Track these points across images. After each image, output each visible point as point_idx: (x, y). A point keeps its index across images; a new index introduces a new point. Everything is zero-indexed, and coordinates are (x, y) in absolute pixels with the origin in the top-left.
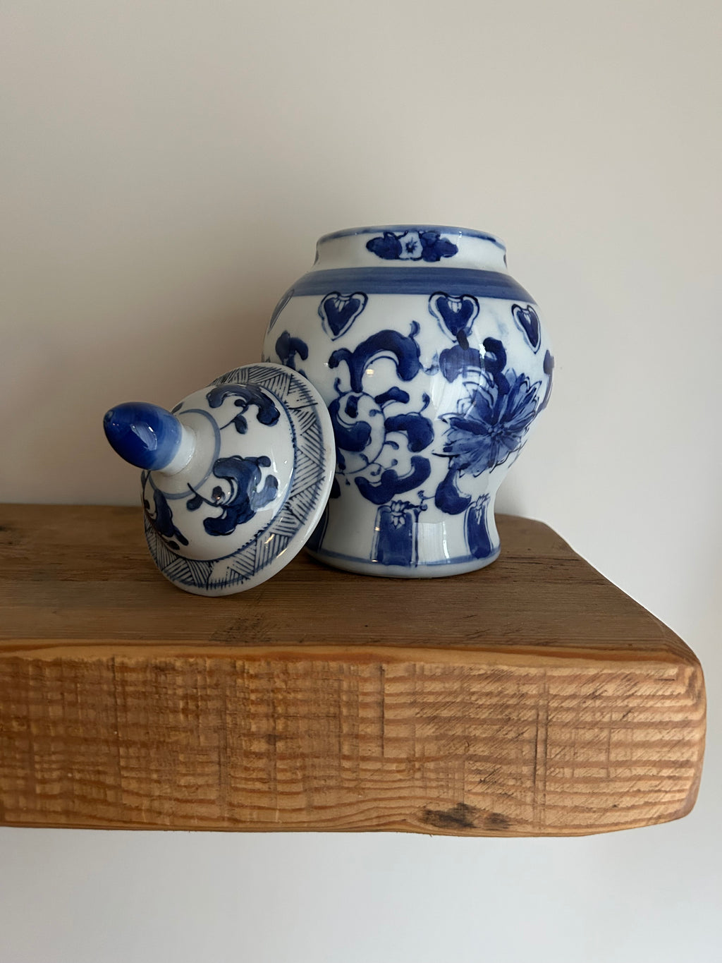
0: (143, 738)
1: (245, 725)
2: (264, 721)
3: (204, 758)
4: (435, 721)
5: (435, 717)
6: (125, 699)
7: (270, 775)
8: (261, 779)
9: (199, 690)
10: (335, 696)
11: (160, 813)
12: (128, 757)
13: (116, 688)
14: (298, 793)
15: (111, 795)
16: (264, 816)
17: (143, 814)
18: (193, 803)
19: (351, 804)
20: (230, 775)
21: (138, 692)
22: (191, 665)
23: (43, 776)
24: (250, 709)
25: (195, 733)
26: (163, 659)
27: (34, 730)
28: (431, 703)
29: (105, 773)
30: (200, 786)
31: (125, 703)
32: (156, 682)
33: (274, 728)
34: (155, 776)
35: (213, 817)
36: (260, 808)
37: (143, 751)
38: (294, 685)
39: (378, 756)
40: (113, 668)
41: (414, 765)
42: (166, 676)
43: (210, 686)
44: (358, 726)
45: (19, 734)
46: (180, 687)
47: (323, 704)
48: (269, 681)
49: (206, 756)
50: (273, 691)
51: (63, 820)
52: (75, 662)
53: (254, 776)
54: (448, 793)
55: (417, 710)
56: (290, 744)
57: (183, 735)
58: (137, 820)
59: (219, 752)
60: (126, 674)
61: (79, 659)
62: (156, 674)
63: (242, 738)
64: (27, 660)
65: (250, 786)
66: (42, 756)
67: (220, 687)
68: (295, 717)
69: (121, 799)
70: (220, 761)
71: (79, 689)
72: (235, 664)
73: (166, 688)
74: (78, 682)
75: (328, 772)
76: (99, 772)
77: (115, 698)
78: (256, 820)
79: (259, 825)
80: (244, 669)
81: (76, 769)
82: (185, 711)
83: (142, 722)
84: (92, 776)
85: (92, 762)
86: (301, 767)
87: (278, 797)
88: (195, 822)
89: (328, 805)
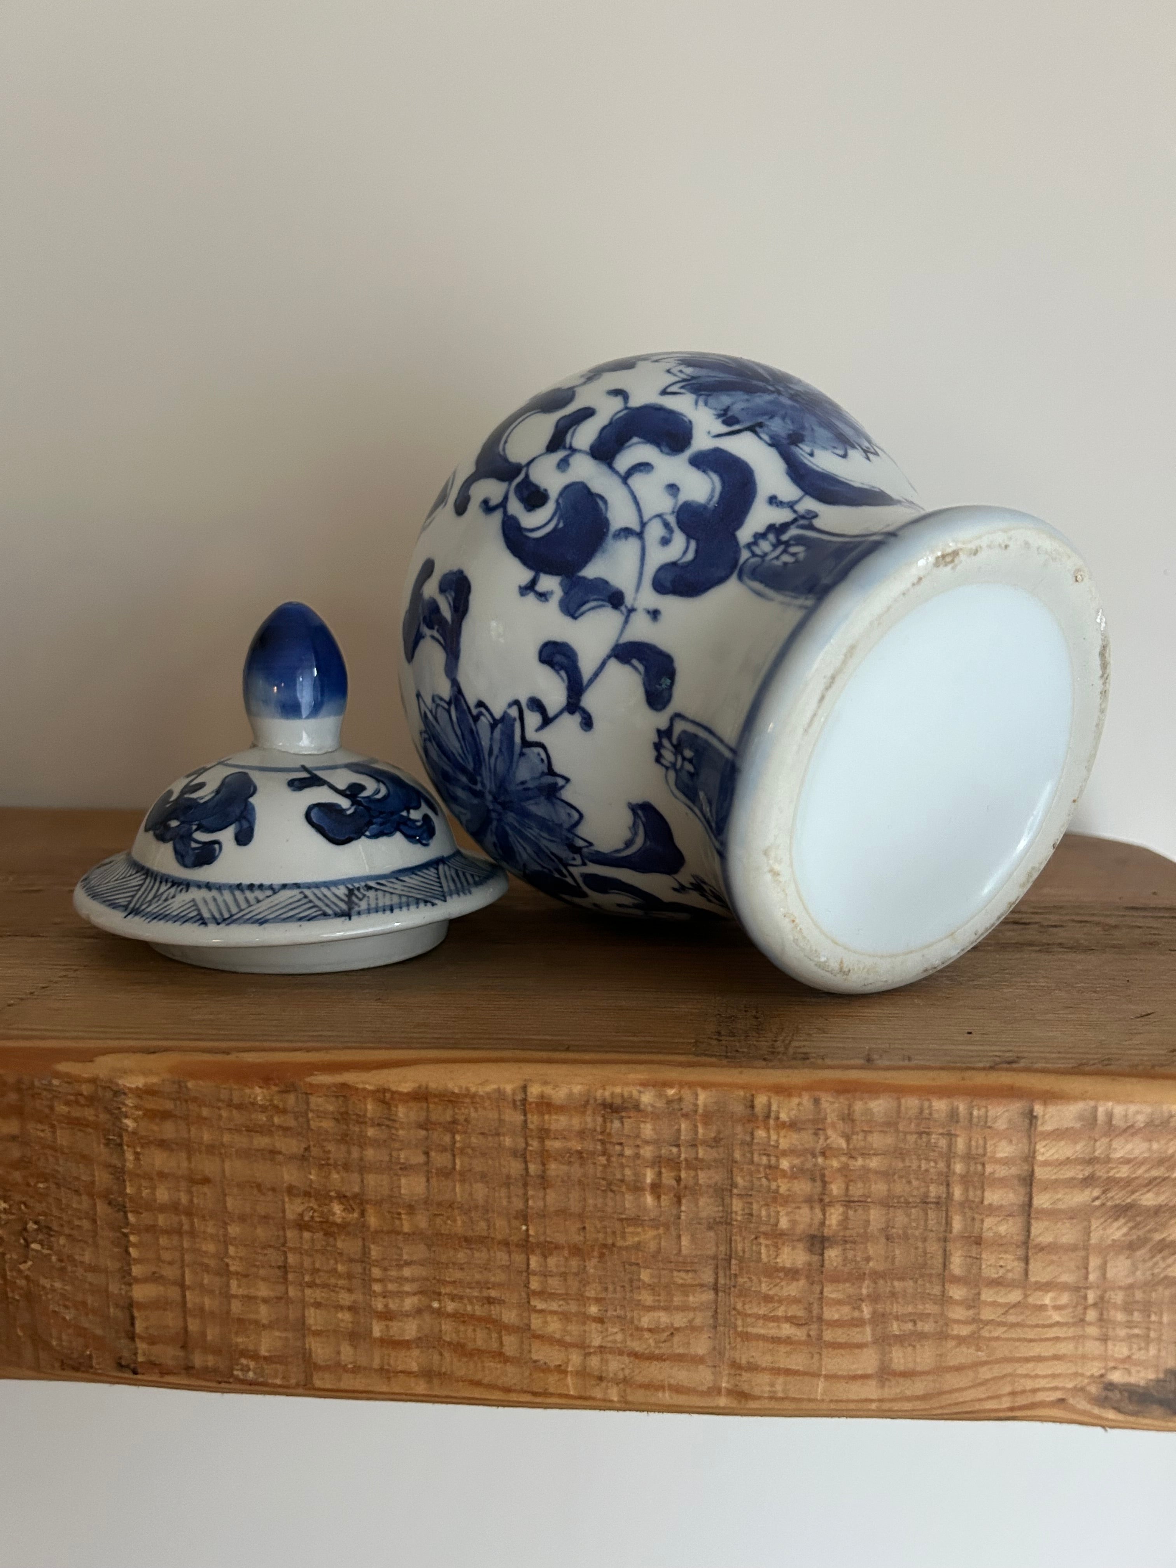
0: (577, 1239)
1: (769, 1216)
2: (805, 1211)
3: (688, 1278)
4: (1129, 1213)
5: (1129, 1207)
6: (544, 1164)
7: (811, 1312)
8: (795, 1317)
9: (683, 1149)
10: (942, 1165)
11: (601, 1379)
12: (545, 1274)
13: (527, 1144)
14: (860, 1346)
15: (511, 1345)
16: (795, 1388)
17: (570, 1380)
18: (664, 1360)
19: (959, 1369)
20: (734, 1309)
21: (569, 1151)
22: (669, 1102)
23: (386, 1306)
24: (778, 1187)
25: (672, 1229)
26: (618, 1090)
27: (373, 1221)
28: (1121, 1179)
29: (501, 1302)
30: (677, 1329)
31: (544, 1171)
32: (602, 1133)
33: (823, 1224)
34: (593, 1310)
35: (700, 1388)
36: (788, 1372)
37: (574, 1263)
38: (862, 1143)
39: (1017, 1277)
40: (524, 1105)
41: (1085, 1298)
42: (622, 1123)
43: (704, 1142)
44: (982, 1221)
45: (343, 1227)
46: (647, 1142)
47: (917, 1179)
48: (816, 1134)
49: (690, 1275)
50: (823, 1154)
51: (421, 1387)
52: (453, 1093)
53: (780, 1312)
54: (1147, 1350)
55: (1096, 1193)
56: (850, 1254)
57: (651, 1233)
58: (559, 1392)
59: (717, 1267)
60: (547, 1117)
61: (461, 1087)
62: (603, 1116)
63: (762, 1240)
64: (364, 1089)
65: (771, 1330)
66: (385, 1269)
67: (722, 1143)
68: (863, 1202)
69: (530, 1352)
70: (716, 1283)
71: (458, 1145)
72: (752, 1101)
73: (621, 1144)
74: (458, 1132)
75: (920, 1307)
76: (490, 1301)
77: (526, 1162)
78: (780, 1395)
79: (786, 1405)
80: (769, 1111)
81: (446, 1294)
82: (656, 1188)
83: (575, 1206)
84: (477, 1307)
85: (478, 1283)
86: (869, 1296)
87: (825, 1352)
88: (666, 1397)
89: (918, 1369)
